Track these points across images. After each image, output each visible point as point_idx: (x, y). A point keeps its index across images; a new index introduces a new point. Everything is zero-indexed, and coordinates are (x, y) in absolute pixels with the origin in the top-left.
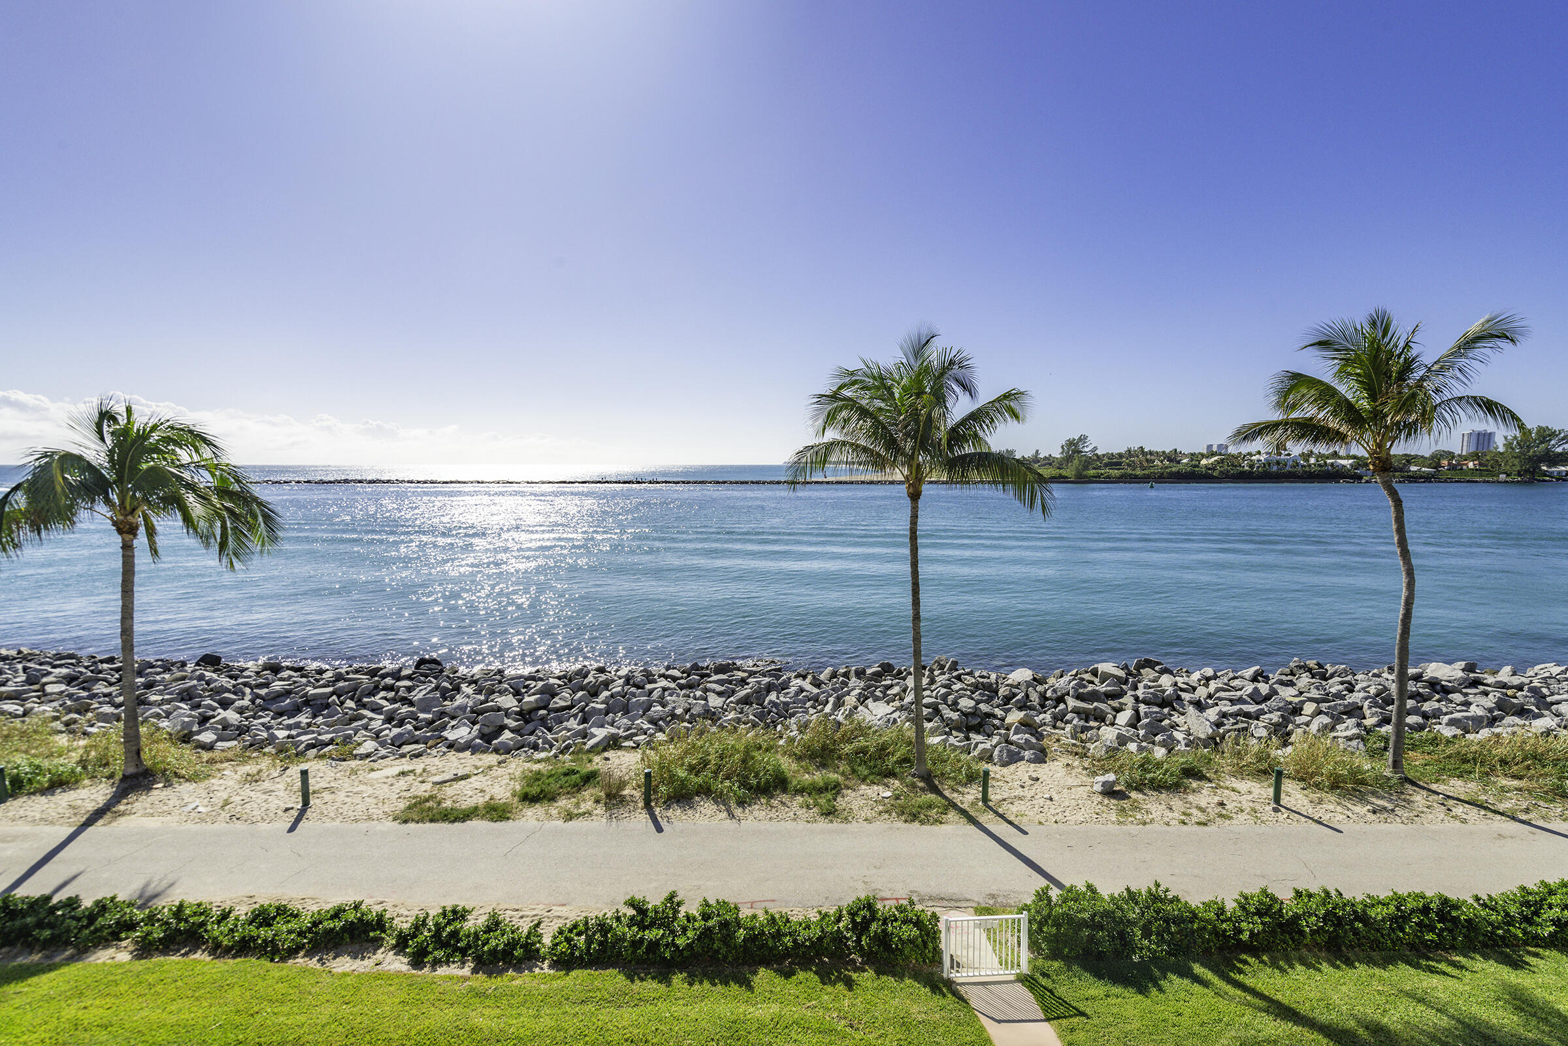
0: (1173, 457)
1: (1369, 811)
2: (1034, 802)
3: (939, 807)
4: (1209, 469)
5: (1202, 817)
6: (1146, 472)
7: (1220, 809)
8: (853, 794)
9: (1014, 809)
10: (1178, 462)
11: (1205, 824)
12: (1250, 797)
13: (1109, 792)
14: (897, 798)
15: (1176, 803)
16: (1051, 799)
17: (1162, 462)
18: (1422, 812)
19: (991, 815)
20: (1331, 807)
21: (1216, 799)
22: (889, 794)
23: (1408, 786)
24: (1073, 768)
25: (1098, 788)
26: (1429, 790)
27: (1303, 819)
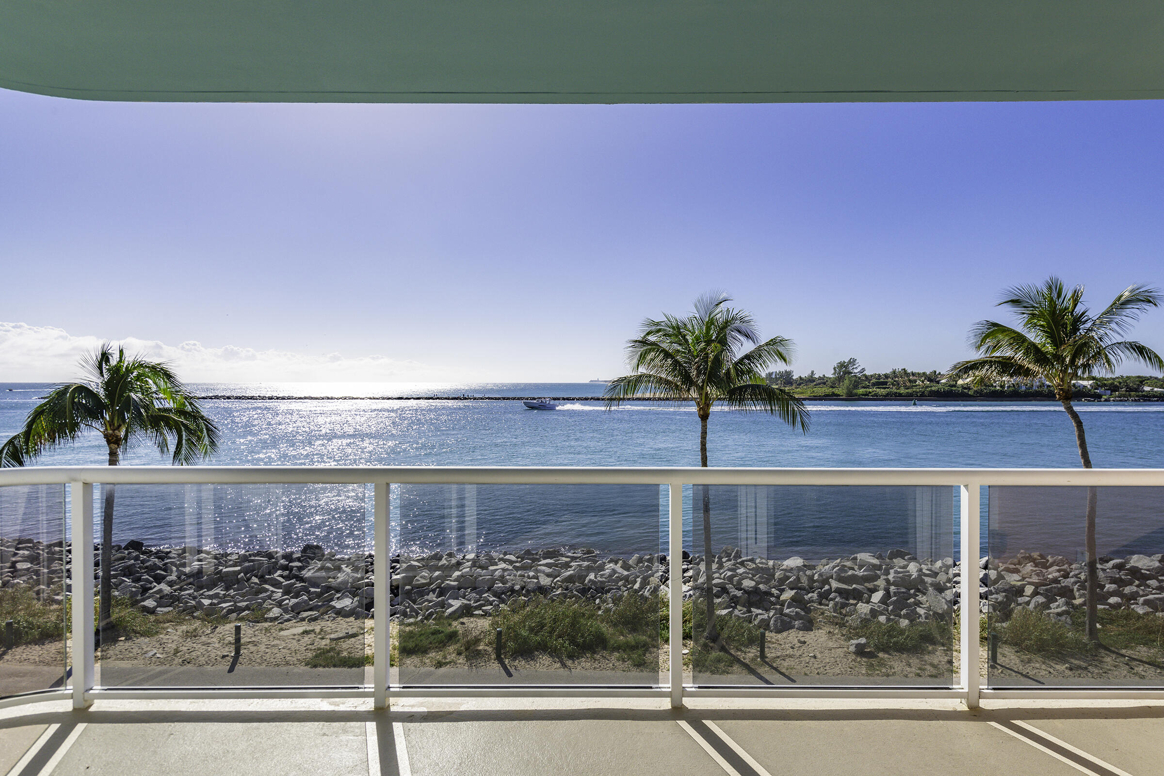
0: (933, 378)
1: (1066, 668)
2: (802, 659)
3: (726, 662)
4: (965, 388)
5: (934, 671)
6: (909, 391)
7: (948, 666)
9: (785, 664)
10: (938, 382)
11: (936, 677)
13: (861, 652)
14: (694, 654)
15: (914, 661)
16: (815, 657)
17: (923, 382)
18: (1110, 670)
19: (767, 668)
20: (1038, 665)
21: (946, 658)
22: (686, 651)
23: (1102, 651)
24: (834, 635)
25: (853, 649)
26: (1117, 653)
27: (1014, 674)
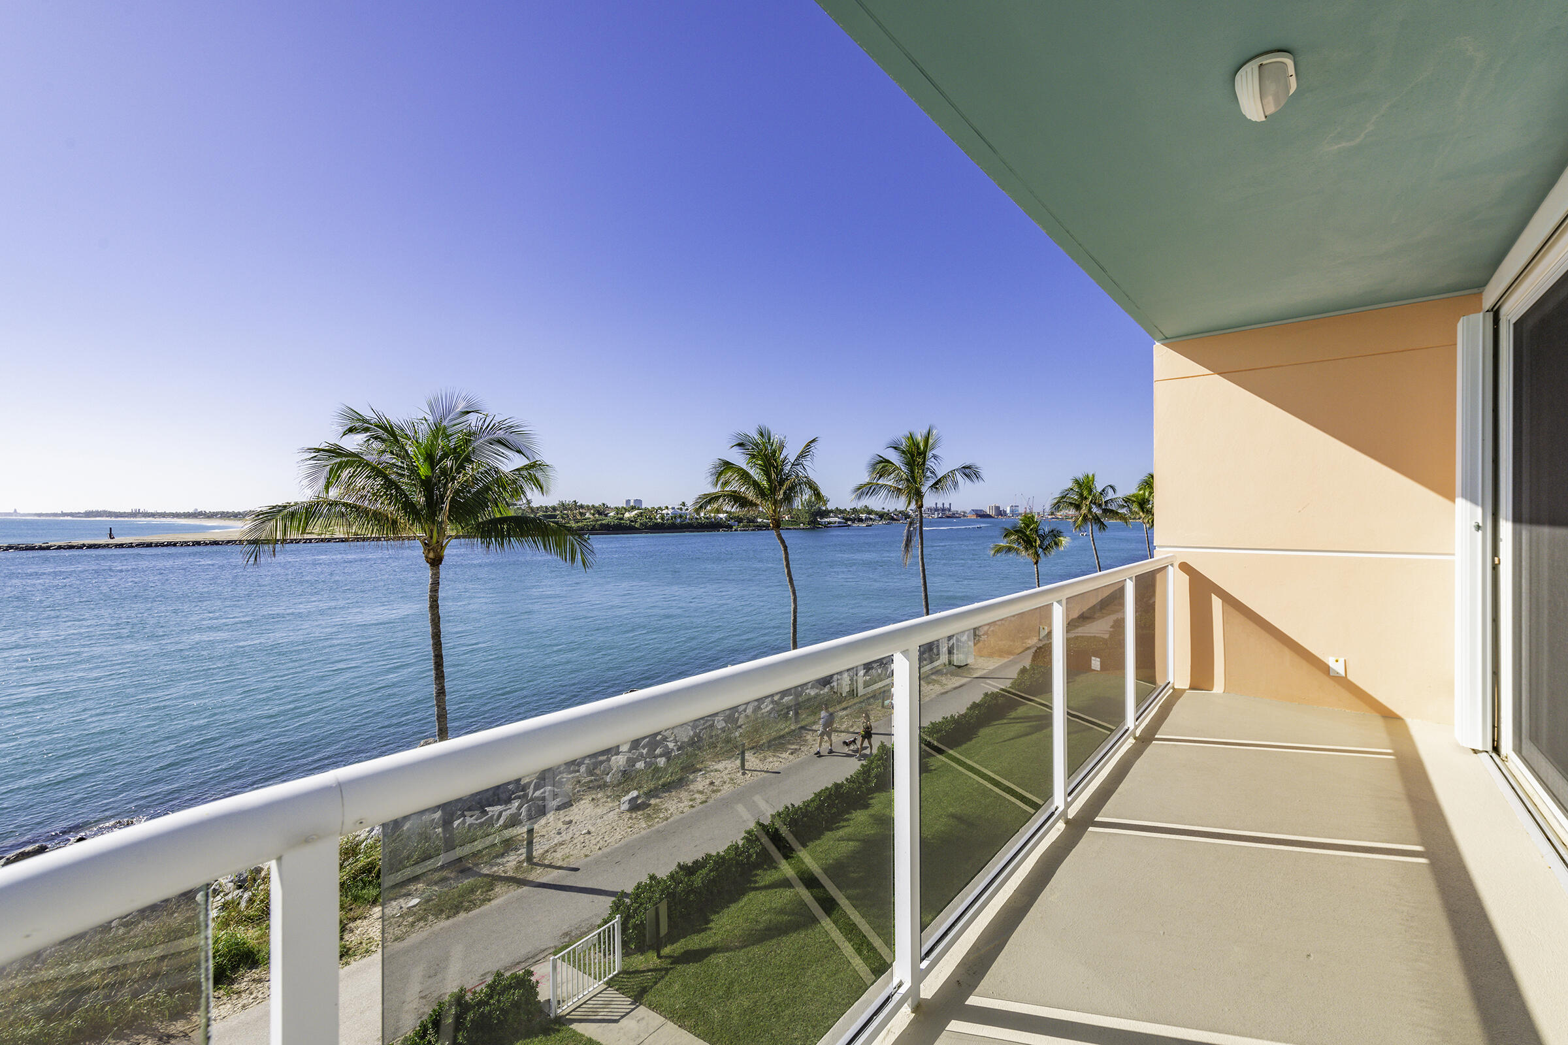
0: (601, 511)
1: (789, 754)
2: (575, 841)
3: (482, 887)
4: (632, 521)
5: (703, 797)
6: (580, 524)
7: (712, 787)
8: (365, 922)
9: (558, 855)
10: (606, 515)
11: (706, 802)
12: (727, 772)
13: (634, 807)
14: (428, 901)
15: (684, 795)
16: (589, 833)
17: (593, 515)
18: (812, 744)
19: (539, 870)
20: (771, 759)
21: (708, 781)
22: (416, 901)
23: (803, 731)
24: (598, 800)
25: (625, 807)
26: (812, 730)
27: (759, 773)
